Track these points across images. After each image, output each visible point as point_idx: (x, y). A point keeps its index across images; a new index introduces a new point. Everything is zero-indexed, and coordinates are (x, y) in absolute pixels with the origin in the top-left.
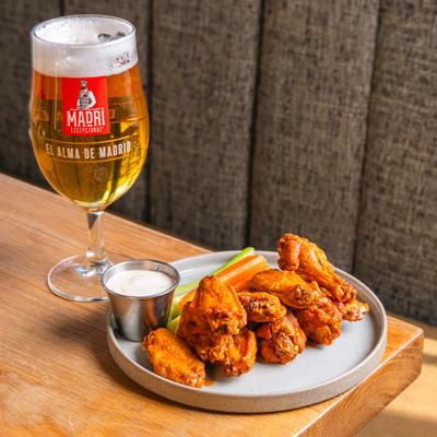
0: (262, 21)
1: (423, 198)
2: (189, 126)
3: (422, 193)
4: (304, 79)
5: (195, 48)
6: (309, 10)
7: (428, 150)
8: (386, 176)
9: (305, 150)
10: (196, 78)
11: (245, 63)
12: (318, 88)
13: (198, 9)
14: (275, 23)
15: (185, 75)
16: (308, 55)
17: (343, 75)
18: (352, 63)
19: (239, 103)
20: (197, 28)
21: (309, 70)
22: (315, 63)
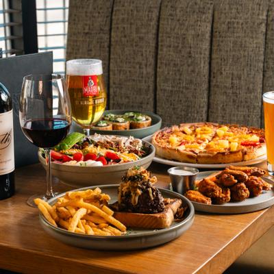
0: (210, 82)
4: (231, 103)
5: (179, 97)
6: (233, 74)
10: (179, 110)
11: (202, 100)
12: (238, 106)
13: (180, 79)
14: (217, 82)
15: (174, 109)
16: (233, 93)
17: (249, 100)
18: (253, 94)
19: (201, 118)
20: (179, 88)
21: (233, 99)
22: (237, 96)
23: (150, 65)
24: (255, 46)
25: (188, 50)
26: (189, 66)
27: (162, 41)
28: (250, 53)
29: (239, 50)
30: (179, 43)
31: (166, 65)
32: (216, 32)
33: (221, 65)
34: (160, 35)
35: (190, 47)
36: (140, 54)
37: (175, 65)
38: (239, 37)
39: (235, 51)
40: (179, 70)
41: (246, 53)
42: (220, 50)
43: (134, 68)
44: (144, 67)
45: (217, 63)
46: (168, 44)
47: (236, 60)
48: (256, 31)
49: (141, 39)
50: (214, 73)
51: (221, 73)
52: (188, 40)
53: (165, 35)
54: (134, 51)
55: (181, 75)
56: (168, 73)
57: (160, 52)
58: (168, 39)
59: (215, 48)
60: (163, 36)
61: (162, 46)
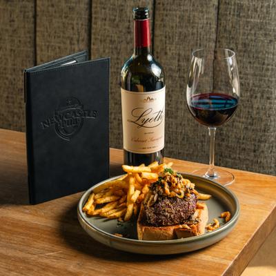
1: (244, 141)
2: (115, 119)
3: (244, 139)
4: (178, 89)
6: (179, 55)
7: (245, 117)
8: (224, 132)
9: (181, 124)
13: (117, 59)
16: (179, 77)
21: (180, 84)
23: (83, 40)
24: (205, 22)
25: (127, 24)
26: (128, 43)
27: (96, 13)
28: (200, 30)
29: (186, 26)
30: (116, 16)
31: (101, 41)
32: (159, 4)
33: (166, 43)
34: (94, 5)
35: (129, 21)
36: (70, 27)
37: (112, 42)
38: (187, 10)
39: (182, 27)
40: (116, 48)
41: (195, 31)
42: (164, 26)
43: (64, 43)
44: (76, 42)
45: (161, 40)
46: (103, 16)
47: (183, 38)
48: (206, 4)
49: (71, 9)
50: (157, 53)
51: (166, 53)
52: (126, 12)
53: (99, 5)
54: (64, 23)
55: (118, 53)
56: (104, 51)
57: (93, 26)
58: (103, 11)
59: (158, 23)
60: (96, 7)
61: (96, 18)
